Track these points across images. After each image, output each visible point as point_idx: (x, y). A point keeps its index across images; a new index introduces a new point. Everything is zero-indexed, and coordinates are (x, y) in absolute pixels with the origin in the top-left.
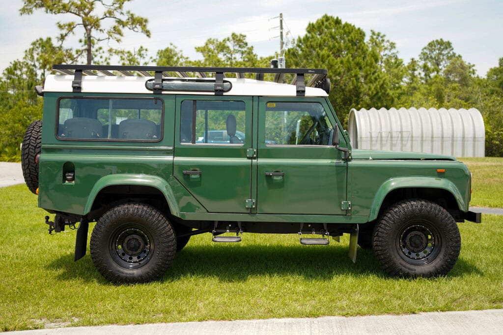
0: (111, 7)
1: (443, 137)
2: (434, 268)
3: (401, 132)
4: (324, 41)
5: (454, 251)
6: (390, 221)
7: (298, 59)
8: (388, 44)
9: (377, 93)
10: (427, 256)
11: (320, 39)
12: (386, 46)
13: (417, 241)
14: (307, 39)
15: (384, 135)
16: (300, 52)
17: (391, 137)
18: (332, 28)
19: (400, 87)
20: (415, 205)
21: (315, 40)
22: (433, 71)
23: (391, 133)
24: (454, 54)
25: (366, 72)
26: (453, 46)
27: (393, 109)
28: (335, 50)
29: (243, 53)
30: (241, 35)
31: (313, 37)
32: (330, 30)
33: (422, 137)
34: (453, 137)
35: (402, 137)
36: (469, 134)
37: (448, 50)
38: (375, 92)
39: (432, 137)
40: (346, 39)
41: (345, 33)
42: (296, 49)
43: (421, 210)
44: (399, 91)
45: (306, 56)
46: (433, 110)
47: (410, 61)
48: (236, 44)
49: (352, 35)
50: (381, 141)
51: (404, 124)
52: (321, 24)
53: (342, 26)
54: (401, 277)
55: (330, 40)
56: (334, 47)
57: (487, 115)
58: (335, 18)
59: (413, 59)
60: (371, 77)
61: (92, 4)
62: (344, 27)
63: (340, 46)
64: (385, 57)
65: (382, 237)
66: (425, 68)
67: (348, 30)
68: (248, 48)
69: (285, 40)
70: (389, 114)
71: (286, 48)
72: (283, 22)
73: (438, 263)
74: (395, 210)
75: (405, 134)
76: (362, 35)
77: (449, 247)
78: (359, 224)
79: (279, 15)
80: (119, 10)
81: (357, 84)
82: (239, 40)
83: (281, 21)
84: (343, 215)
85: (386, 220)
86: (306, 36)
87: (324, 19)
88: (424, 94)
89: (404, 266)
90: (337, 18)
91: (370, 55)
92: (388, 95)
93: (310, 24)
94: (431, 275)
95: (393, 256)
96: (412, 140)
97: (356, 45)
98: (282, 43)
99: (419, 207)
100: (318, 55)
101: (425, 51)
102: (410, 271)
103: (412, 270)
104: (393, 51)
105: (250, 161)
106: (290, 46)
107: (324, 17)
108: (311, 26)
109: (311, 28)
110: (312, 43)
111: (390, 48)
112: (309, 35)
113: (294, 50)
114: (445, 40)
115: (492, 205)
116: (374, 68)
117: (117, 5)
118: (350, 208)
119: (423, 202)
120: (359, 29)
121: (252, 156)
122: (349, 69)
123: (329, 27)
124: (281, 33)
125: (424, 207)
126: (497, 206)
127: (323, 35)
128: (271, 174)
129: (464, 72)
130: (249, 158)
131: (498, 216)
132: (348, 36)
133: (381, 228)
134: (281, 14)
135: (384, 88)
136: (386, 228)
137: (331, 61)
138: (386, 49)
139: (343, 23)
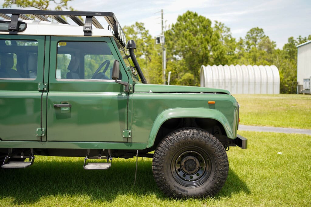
0: (60, 4)
1: (255, 82)
2: (204, 189)
3: (231, 79)
4: (187, 26)
5: (223, 174)
6: (165, 148)
7: (172, 37)
8: (226, 29)
9: (218, 57)
10: (199, 178)
11: (185, 25)
12: (225, 30)
13: (191, 166)
14: (177, 25)
15: (220, 81)
16: (174, 33)
17: (225, 82)
18: (192, 19)
19: (233, 54)
20: (188, 133)
21: (182, 26)
22: (252, 45)
23: (224, 80)
24: (265, 36)
25: (212, 44)
26: (264, 31)
27: (226, 66)
28: (193, 32)
29: (142, 34)
30: (141, 23)
31: (181, 24)
32: (191, 20)
33: (243, 82)
34: (261, 82)
35: (231, 82)
36: (271, 80)
37: (262, 33)
38: (217, 57)
39: (249, 82)
40: (201, 25)
41: (200, 21)
42: (171, 31)
43: (192, 138)
44: (233, 56)
45: (177, 35)
46: (250, 67)
47: (239, 39)
48: (138, 28)
49: (204, 23)
50: (219, 84)
51: (233, 74)
52: (185, 16)
53: (198, 17)
54: (174, 198)
55: (191, 26)
56: (193, 29)
57: (281, 70)
58: (194, 13)
59: (241, 38)
60: (215, 48)
61: (47, 2)
62: (199, 18)
63: (197, 29)
64: (224, 37)
65: (158, 162)
66: (247, 43)
67: (202, 20)
68: (145, 31)
69: (164, 25)
70: (224, 69)
71: (165, 30)
72: (163, 14)
73: (208, 185)
74: (170, 138)
75: (233, 81)
76: (210, 23)
77: (218, 171)
78: (138, 150)
79: (161, 10)
80: (65, 7)
81: (206, 52)
82: (140, 26)
83: (162, 14)
84: (124, 142)
85: (161, 147)
86: (177, 23)
87: (188, 13)
88: (247, 58)
89: (178, 188)
90: (195, 13)
91: (215, 35)
92: (224, 58)
93: (179, 16)
94: (201, 197)
95: (167, 179)
96: (237, 84)
97: (206, 28)
98: (163, 27)
99: (191, 135)
100: (183, 34)
101: (249, 34)
102: (183, 193)
103: (184, 191)
104: (229, 33)
105: (40, 94)
106: (167, 29)
107: (187, 12)
108: (180, 17)
109: (180, 19)
110: (180, 28)
111: (227, 31)
112: (179, 23)
113: (170, 31)
114: (260, 28)
115: (276, 125)
116: (217, 42)
117: (63, 4)
118: (130, 136)
119: (195, 131)
120: (208, 19)
121: (42, 89)
122: (202, 43)
123: (191, 18)
124: (162, 21)
125: (195, 135)
126: (279, 126)
127: (187, 23)
128: (58, 106)
129: (270, 45)
130: (40, 91)
131: (278, 133)
132: (202, 23)
133: (157, 154)
134: (162, 10)
135: (223, 54)
136: (162, 154)
137: (190, 38)
138: (225, 32)
139: (199, 15)
